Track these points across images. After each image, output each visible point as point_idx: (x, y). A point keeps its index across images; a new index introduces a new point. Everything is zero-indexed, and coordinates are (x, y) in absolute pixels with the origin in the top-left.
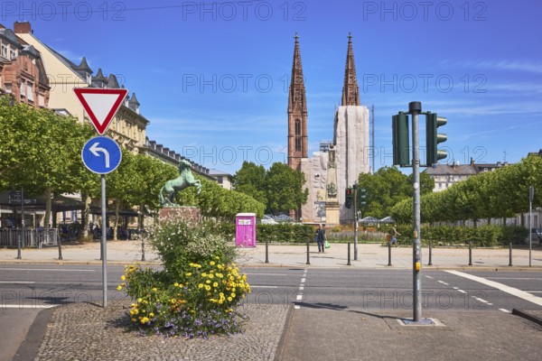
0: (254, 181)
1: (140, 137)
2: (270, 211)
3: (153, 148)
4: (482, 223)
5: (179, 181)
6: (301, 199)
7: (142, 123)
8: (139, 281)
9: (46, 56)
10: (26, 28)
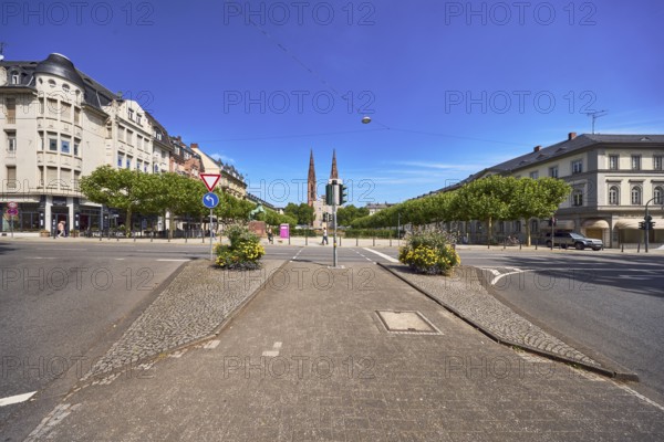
0: (293, 210)
1: (243, 192)
2: (299, 223)
3: (249, 196)
4: (388, 229)
5: (257, 211)
6: (313, 219)
7: (244, 186)
8: (220, 250)
9: (204, 158)
10: (195, 146)
